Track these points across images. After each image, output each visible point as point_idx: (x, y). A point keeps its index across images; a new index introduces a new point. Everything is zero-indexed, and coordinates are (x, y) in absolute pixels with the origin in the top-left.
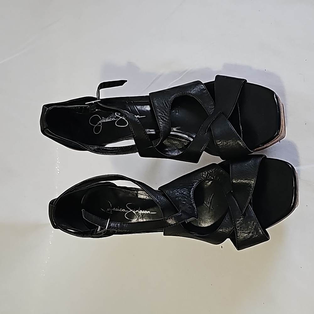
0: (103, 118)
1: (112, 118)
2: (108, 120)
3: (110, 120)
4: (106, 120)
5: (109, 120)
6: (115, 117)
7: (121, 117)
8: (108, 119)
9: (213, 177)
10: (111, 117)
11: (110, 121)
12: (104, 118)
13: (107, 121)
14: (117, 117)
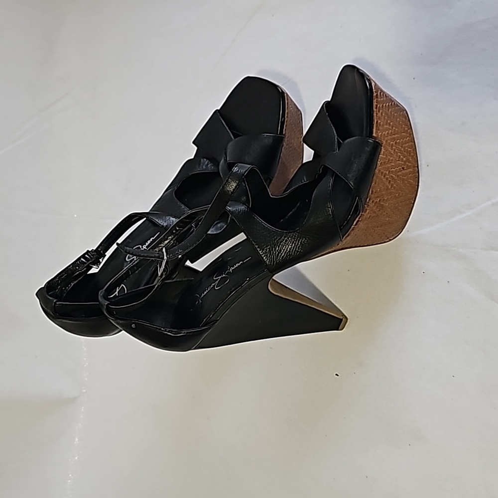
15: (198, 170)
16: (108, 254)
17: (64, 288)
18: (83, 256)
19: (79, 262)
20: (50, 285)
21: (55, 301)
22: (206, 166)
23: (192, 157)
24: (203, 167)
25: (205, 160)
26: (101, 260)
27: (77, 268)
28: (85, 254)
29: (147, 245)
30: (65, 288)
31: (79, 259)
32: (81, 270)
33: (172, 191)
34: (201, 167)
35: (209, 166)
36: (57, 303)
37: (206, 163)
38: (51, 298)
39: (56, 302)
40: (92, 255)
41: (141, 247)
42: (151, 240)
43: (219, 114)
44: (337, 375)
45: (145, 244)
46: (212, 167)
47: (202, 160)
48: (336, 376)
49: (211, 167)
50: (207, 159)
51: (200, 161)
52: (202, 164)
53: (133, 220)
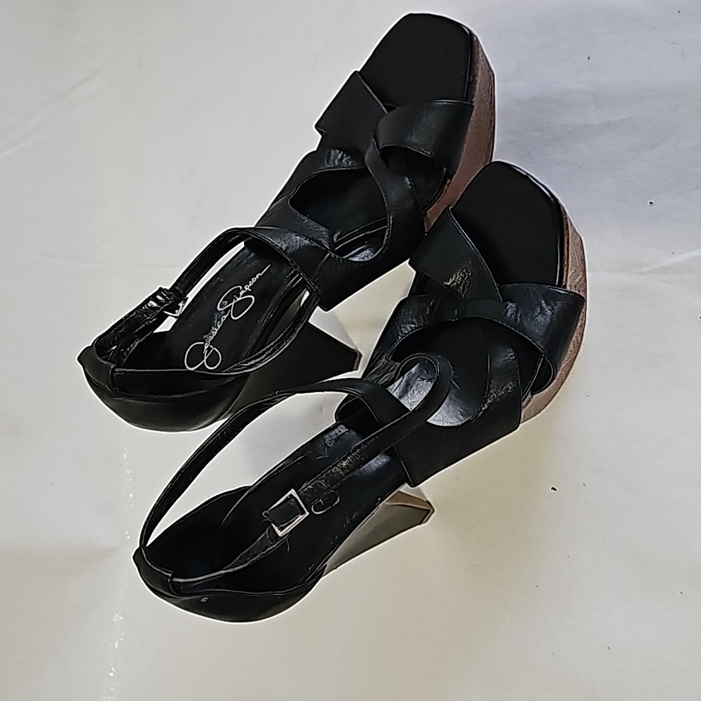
0: (205, 337)
1: (219, 320)
2: (217, 330)
3: (219, 326)
4: (213, 332)
5: (217, 328)
6: (222, 313)
7: (232, 301)
8: (215, 329)
9: (413, 323)
10: (216, 321)
11: (221, 327)
12: (206, 334)
13: (216, 333)
14: (225, 310)
15: (327, 166)
16: (191, 296)
17: (122, 350)
18: (153, 297)
19: (148, 306)
20: (102, 344)
21: (112, 367)
22: (339, 160)
23: (315, 149)
24: (334, 163)
25: (338, 151)
26: (181, 304)
27: (145, 315)
28: (156, 294)
29: (250, 285)
30: (125, 350)
31: (147, 301)
32: (150, 320)
33: (285, 201)
34: (331, 162)
35: (344, 161)
36: (117, 370)
37: (340, 156)
38: (105, 363)
39: (115, 368)
40: (167, 295)
41: (241, 288)
42: (257, 276)
43: (360, 77)
44: (553, 489)
45: (248, 284)
46: (350, 162)
47: (332, 151)
48: (553, 491)
49: (348, 163)
50: (340, 150)
51: (330, 152)
52: (332, 158)
53: (231, 241)
